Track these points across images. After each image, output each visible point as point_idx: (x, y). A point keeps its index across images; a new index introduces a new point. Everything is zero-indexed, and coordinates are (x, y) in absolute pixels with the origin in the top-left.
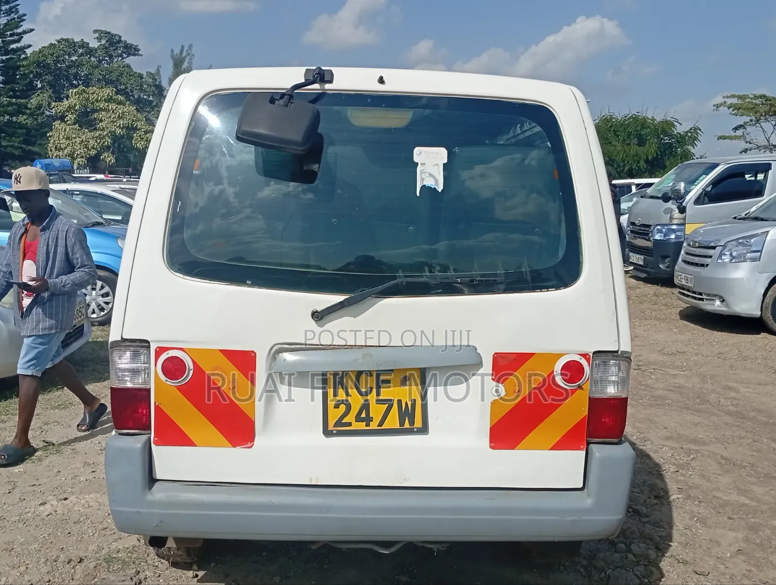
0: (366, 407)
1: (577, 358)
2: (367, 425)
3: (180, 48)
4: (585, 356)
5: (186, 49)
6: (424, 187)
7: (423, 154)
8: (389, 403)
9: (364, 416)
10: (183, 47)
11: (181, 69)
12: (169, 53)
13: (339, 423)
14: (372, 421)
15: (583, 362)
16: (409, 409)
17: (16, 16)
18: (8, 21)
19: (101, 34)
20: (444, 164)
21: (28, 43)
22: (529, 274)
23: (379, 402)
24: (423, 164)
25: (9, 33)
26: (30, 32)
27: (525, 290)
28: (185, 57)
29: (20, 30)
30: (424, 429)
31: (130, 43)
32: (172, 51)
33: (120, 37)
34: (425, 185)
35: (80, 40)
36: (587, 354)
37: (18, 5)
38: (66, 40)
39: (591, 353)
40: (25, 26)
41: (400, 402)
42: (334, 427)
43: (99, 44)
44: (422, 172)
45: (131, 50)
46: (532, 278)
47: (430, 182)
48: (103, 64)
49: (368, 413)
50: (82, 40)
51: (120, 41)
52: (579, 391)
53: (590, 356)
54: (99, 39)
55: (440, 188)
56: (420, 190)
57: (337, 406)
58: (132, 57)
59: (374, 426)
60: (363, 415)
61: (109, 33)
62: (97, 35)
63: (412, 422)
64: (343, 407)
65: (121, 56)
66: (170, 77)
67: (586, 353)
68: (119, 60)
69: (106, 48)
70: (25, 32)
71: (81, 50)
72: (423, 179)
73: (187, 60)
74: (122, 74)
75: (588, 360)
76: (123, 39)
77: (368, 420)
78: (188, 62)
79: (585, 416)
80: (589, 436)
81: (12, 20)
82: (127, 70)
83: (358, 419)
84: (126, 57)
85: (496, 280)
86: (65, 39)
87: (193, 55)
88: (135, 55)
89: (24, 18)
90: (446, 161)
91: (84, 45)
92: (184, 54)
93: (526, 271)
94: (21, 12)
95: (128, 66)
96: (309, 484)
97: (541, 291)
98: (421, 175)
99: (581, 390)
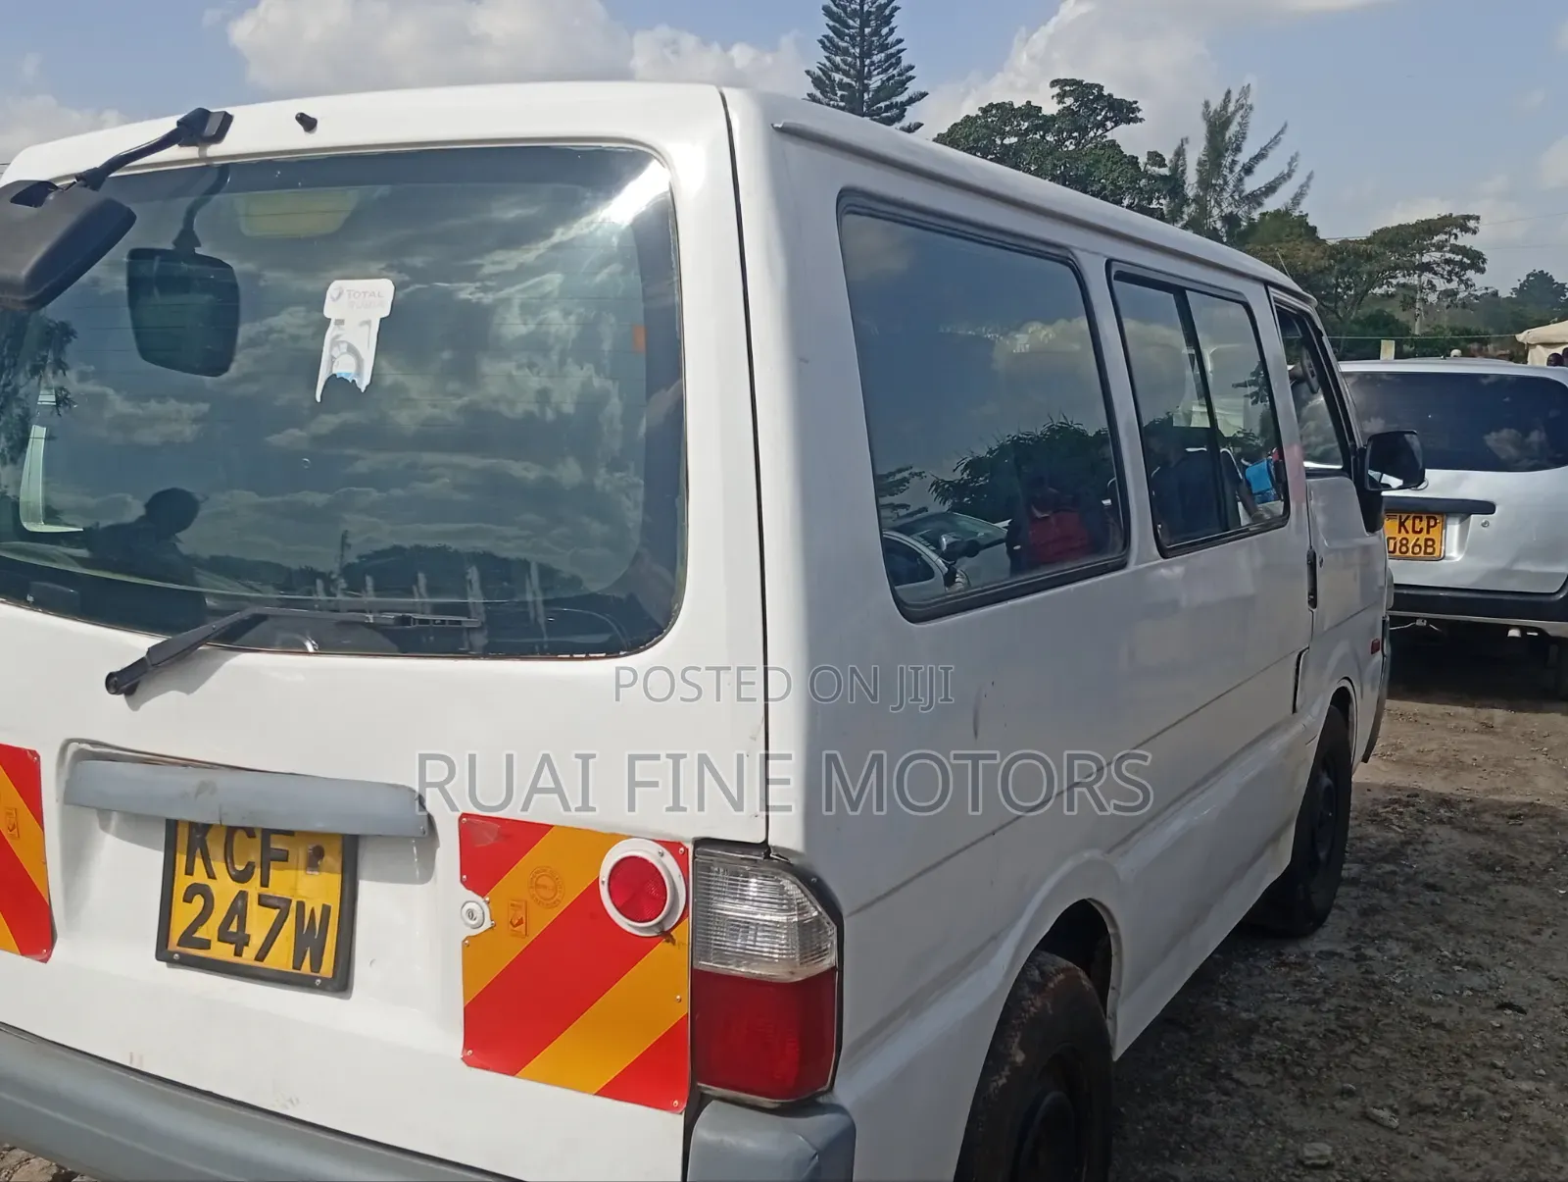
0: (238, 909)
1: (649, 852)
2: (238, 953)
3: (1223, 97)
4: (673, 847)
5: (1234, 96)
6: (333, 379)
7: (345, 298)
8: (282, 905)
9: (235, 930)
10: (1229, 93)
11: (1223, 139)
12: (1201, 109)
13: (187, 938)
14: (247, 944)
15: (668, 866)
16: (315, 929)
17: (895, 72)
18: (883, 82)
19: (1067, 87)
20: (382, 320)
21: (914, 121)
22: (541, 609)
23: (263, 901)
24: (340, 322)
25: (882, 105)
26: (919, 100)
27: (533, 653)
28: (1234, 113)
29: (903, 97)
30: (341, 983)
31: (1119, 98)
32: (1207, 105)
33: (1101, 88)
34: (335, 375)
35: (1025, 103)
36: (680, 844)
37: (903, 50)
38: (1000, 106)
39: (688, 842)
40: (912, 88)
41: (301, 905)
42: (179, 945)
43: (1061, 106)
44: (335, 342)
45: (1124, 112)
46: (548, 623)
47: (344, 367)
48: (1066, 146)
49: (242, 924)
50: (1029, 103)
51: (1100, 96)
52: (663, 947)
53: (687, 850)
54: (1061, 97)
55: (363, 383)
56: (325, 387)
57: (188, 899)
58: (1123, 126)
59: (249, 956)
60: (233, 928)
61: (1078, 83)
62: (1057, 90)
63: (316, 964)
64: (199, 901)
65: (1104, 126)
66: (1199, 159)
67: (677, 841)
68: (1098, 134)
69: (1074, 113)
70: (911, 101)
71: (1026, 124)
72: (332, 359)
73: (1238, 119)
74: (1098, 161)
75: (682, 860)
76: (1105, 93)
77: (240, 942)
78: (1239, 124)
79: (683, 1020)
80: (697, 1075)
81: (889, 79)
82: (1109, 152)
83: (224, 936)
84: (1112, 128)
85: (459, 622)
86: (996, 105)
87: (1251, 108)
88: (1129, 121)
89: (910, 73)
90: (386, 313)
91: (1031, 111)
92: (1231, 108)
93: (534, 603)
94: (904, 63)
95: (1113, 145)
96: (128, 1064)
97: (572, 659)
98: (331, 349)
99: (668, 941)
